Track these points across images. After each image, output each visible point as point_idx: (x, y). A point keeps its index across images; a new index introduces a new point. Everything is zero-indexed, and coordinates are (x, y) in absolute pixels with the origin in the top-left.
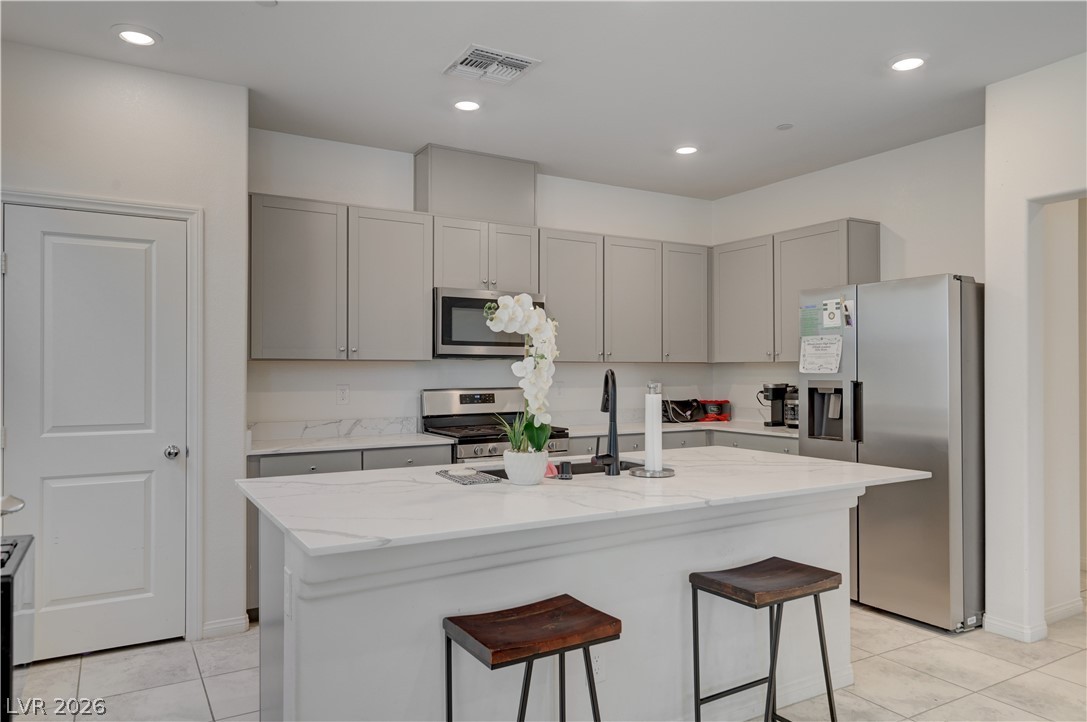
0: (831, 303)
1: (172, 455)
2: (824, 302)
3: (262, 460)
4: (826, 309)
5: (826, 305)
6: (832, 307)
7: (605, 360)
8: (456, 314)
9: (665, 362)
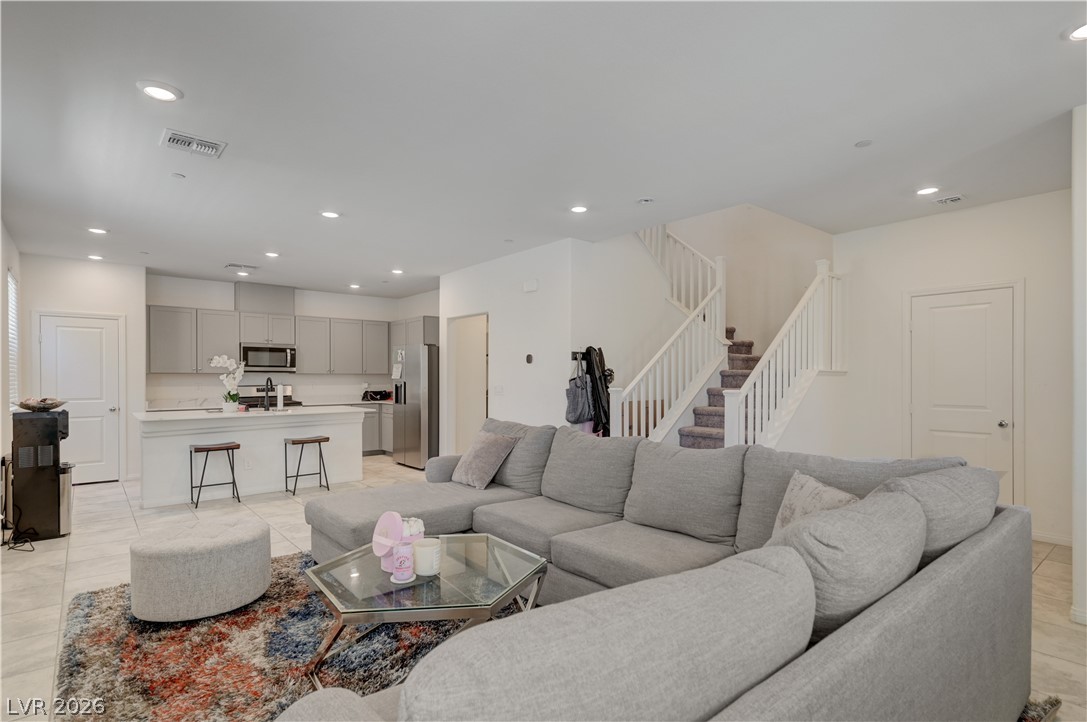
1: (113, 410)
2: (399, 349)
5: (399, 351)
7: (331, 373)
8: (250, 354)
9: (364, 374)
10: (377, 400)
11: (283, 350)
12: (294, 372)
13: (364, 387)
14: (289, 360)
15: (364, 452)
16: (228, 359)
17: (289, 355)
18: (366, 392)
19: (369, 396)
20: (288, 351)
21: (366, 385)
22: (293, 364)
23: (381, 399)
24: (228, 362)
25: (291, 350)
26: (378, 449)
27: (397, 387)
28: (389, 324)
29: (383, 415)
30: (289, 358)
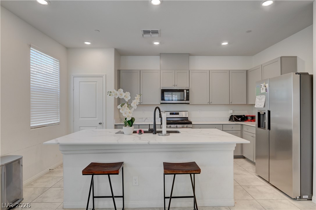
0: (263, 85)
1: (100, 124)
2: (261, 85)
3: (118, 126)
4: (261, 87)
5: (261, 86)
6: (263, 86)
7: (210, 104)
8: (165, 93)
9: (230, 105)
10: (239, 121)
11: (182, 91)
12: (189, 103)
13: (230, 112)
14: (185, 97)
15: (234, 156)
16: (124, 92)
17: (185, 93)
18: (232, 116)
19: (234, 118)
20: (185, 91)
21: (231, 111)
22: (188, 99)
23: (242, 121)
24: (124, 94)
25: (187, 90)
26: (240, 155)
27: (259, 113)
28: (247, 71)
29: (244, 132)
30: (185, 95)
